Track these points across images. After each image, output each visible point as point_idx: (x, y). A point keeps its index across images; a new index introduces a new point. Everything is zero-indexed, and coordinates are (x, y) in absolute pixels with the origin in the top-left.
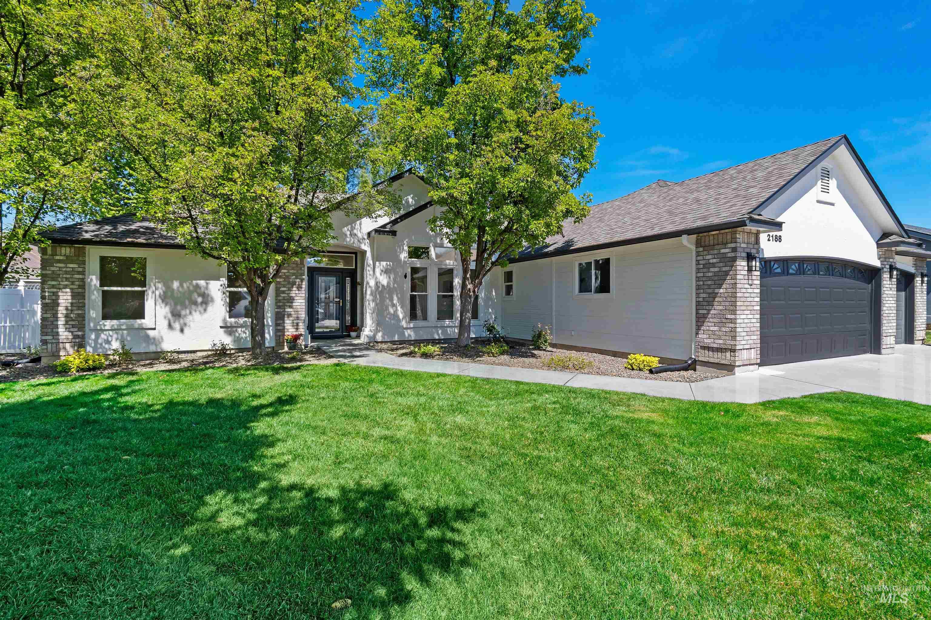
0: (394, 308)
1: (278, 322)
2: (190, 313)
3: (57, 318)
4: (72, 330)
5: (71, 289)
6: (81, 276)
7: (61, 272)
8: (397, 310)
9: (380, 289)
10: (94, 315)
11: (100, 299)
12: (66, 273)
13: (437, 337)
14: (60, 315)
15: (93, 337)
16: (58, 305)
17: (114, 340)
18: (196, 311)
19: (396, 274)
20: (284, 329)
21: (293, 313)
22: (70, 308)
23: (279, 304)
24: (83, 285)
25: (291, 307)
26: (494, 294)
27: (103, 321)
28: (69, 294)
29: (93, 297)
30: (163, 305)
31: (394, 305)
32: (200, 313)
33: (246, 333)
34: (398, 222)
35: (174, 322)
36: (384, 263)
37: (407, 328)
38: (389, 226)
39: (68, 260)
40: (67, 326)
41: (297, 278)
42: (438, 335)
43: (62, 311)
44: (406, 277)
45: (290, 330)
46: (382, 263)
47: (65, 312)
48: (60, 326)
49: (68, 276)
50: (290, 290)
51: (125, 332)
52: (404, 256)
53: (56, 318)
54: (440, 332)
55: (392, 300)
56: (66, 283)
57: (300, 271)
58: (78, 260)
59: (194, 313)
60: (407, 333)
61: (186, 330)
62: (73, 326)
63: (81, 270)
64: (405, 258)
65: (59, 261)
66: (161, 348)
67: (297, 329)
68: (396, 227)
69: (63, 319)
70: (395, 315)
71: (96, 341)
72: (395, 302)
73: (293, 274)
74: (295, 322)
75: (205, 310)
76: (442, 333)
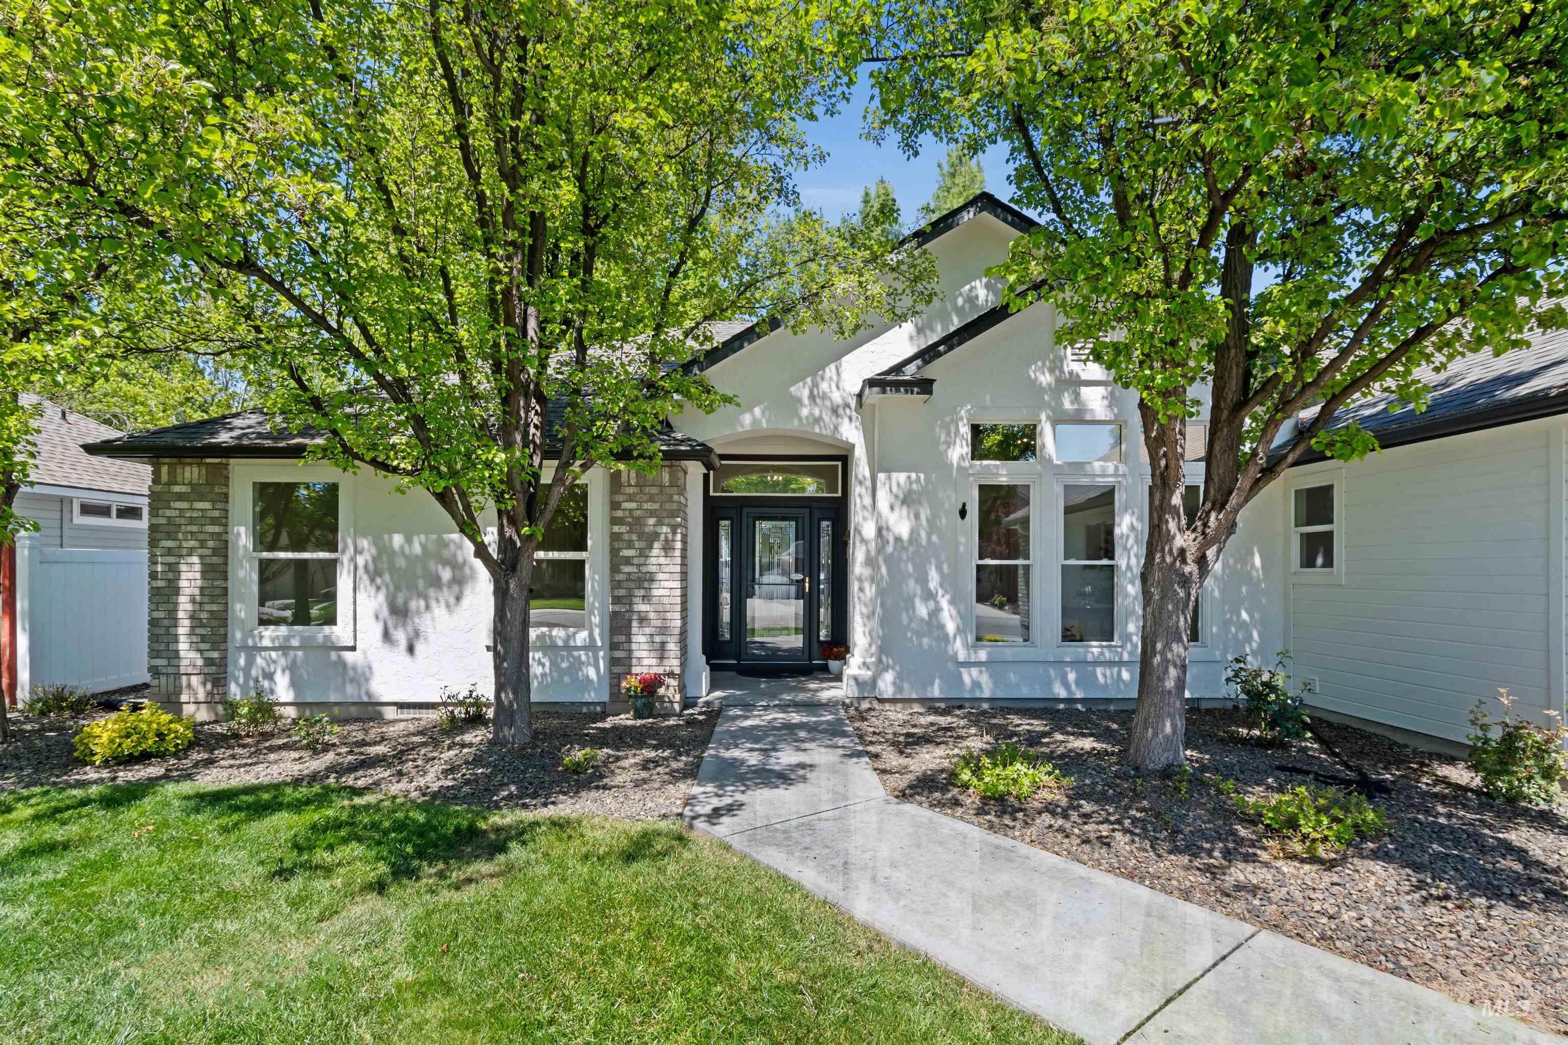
0: (932, 604)
1: (616, 639)
2: (428, 607)
3: (176, 619)
4: (203, 646)
5: (201, 557)
6: (217, 529)
7: (183, 521)
8: (938, 610)
9: (890, 549)
10: (243, 614)
11: (255, 577)
12: (192, 521)
13: (1063, 694)
14: (181, 615)
15: (242, 662)
16: (177, 591)
17: (279, 672)
18: (437, 600)
19: (936, 507)
20: (630, 658)
21: (652, 615)
22: (198, 598)
23: (616, 593)
24: (223, 549)
25: (646, 598)
26: (1257, 561)
27: (262, 628)
28: (198, 567)
29: (242, 574)
30: (373, 591)
31: (929, 596)
32: (448, 606)
33: (543, 665)
34: (940, 355)
35: (396, 628)
36: (901, 477)
37: (968, 664)
38: (911, 369)
39: (197, 493)
40: (195, 639)
41: (660, 523)
42: (1066, 685)
43: (184, 605)
44: (963, 513)
45: (646, 662)
46: (894, 475)
47: (189, 607)
48: (182, 639)
49: (194, 528)
50: (644, 554)
51: (300, 653)
52: (959, 451)
53: (174, 622)
54: (1072, 677)
55: (923, 580)
56: (192, 543)
57: (668, 506)
58: (212, 492)
59: (433, 604)
60: (968, 676)
61: (419, 648)
62: (203, 638)
63: (216, 514)
64: (962, 457)
65: (180, 497)
66: (368, 694)
67: (662, 658)
68: (933, 371)
69: (187, 623)
70: (934, 623)
71: (247, 670)
72: (933, 585)
73: (652, 513)
74: (657, 639)
75: (458, 599)
76: (1077, 682)
